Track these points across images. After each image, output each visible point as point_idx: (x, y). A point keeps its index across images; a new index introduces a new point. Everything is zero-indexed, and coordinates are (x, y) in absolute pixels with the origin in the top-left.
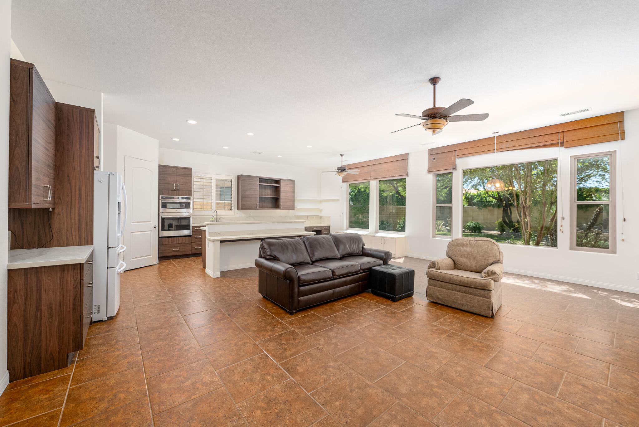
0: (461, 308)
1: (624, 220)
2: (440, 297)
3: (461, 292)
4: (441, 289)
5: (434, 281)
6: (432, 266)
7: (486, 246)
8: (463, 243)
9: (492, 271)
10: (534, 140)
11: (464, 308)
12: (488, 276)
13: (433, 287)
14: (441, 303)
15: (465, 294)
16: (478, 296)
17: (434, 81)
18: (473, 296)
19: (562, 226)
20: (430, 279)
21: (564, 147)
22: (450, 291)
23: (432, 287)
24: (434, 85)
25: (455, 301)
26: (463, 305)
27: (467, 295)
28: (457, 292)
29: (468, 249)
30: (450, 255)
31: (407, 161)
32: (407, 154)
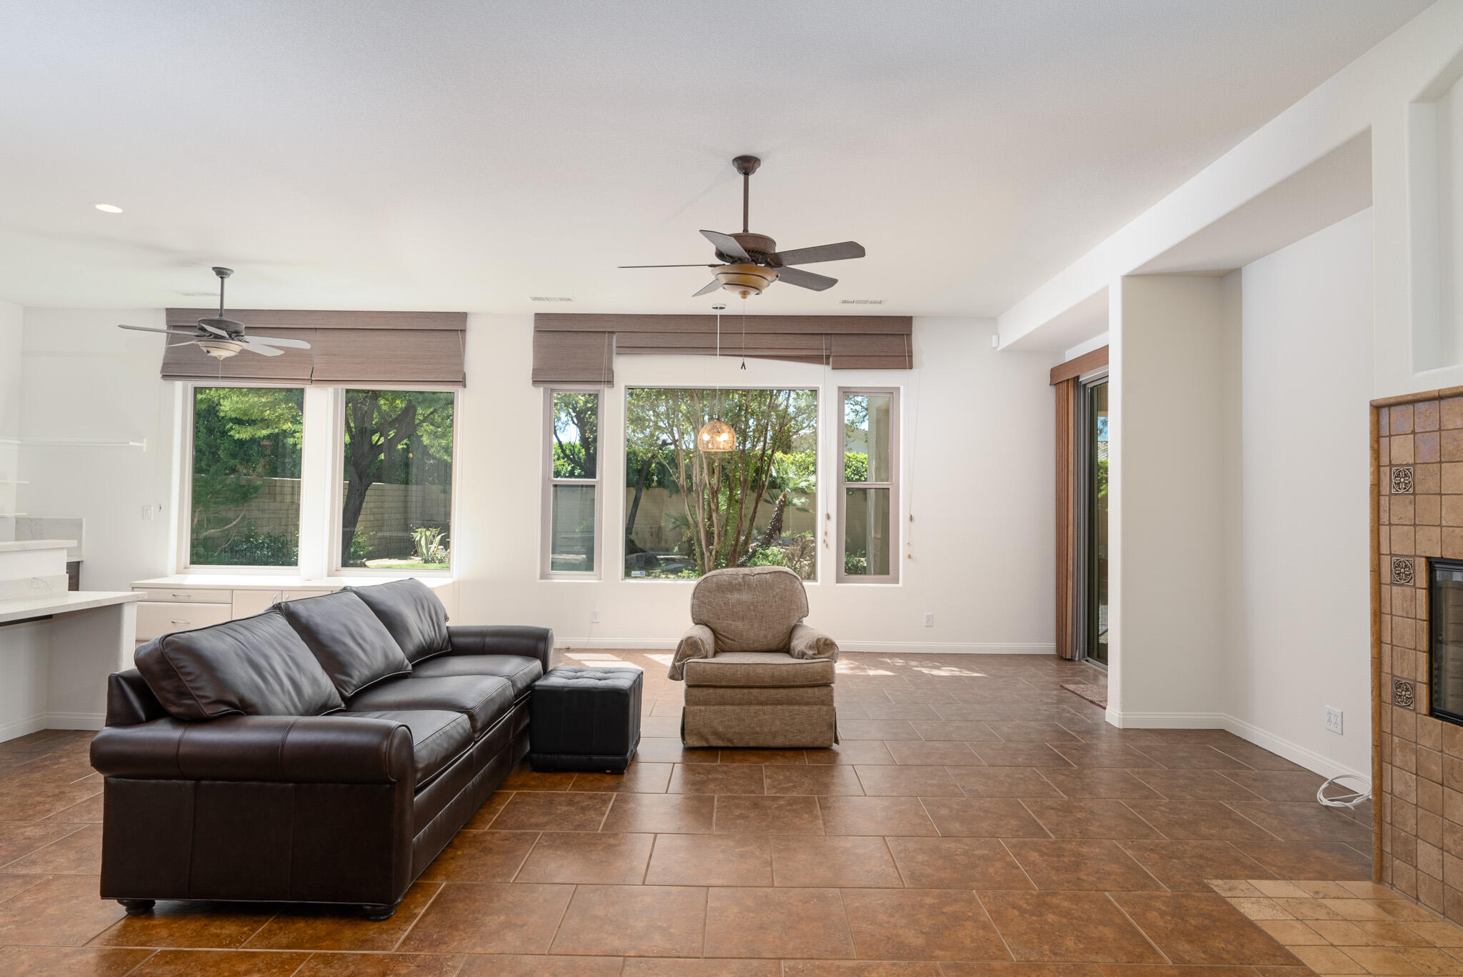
0: (772, 743)
1: (911, 518)
2: (721, 729)
3: (771, 704)
4: (722, 708)
5: (706, 691)
6: (689, 652)
7: (783, 586)
8: (730, 583)
9: (826, 640)
10: (781, 341)
11: (779, 742)
12: (819, 653)
13: (702, 708)
14: (721, 744)
15: (779, 707)
16: (808, 704)
17: (747, 164)
18: (797, 707)
19: (826, 533)
20: (689, 686)
21: (830, 367)
22: (746, 707)
23: (699, 707)
24: (746, 174)
25: (758, 729)
26: (775, 735)
27: (785, 707)
28: (761, 707)
29: (745, 596)
30: (704, 617)
31: (464, 338)
32: (463, 316)
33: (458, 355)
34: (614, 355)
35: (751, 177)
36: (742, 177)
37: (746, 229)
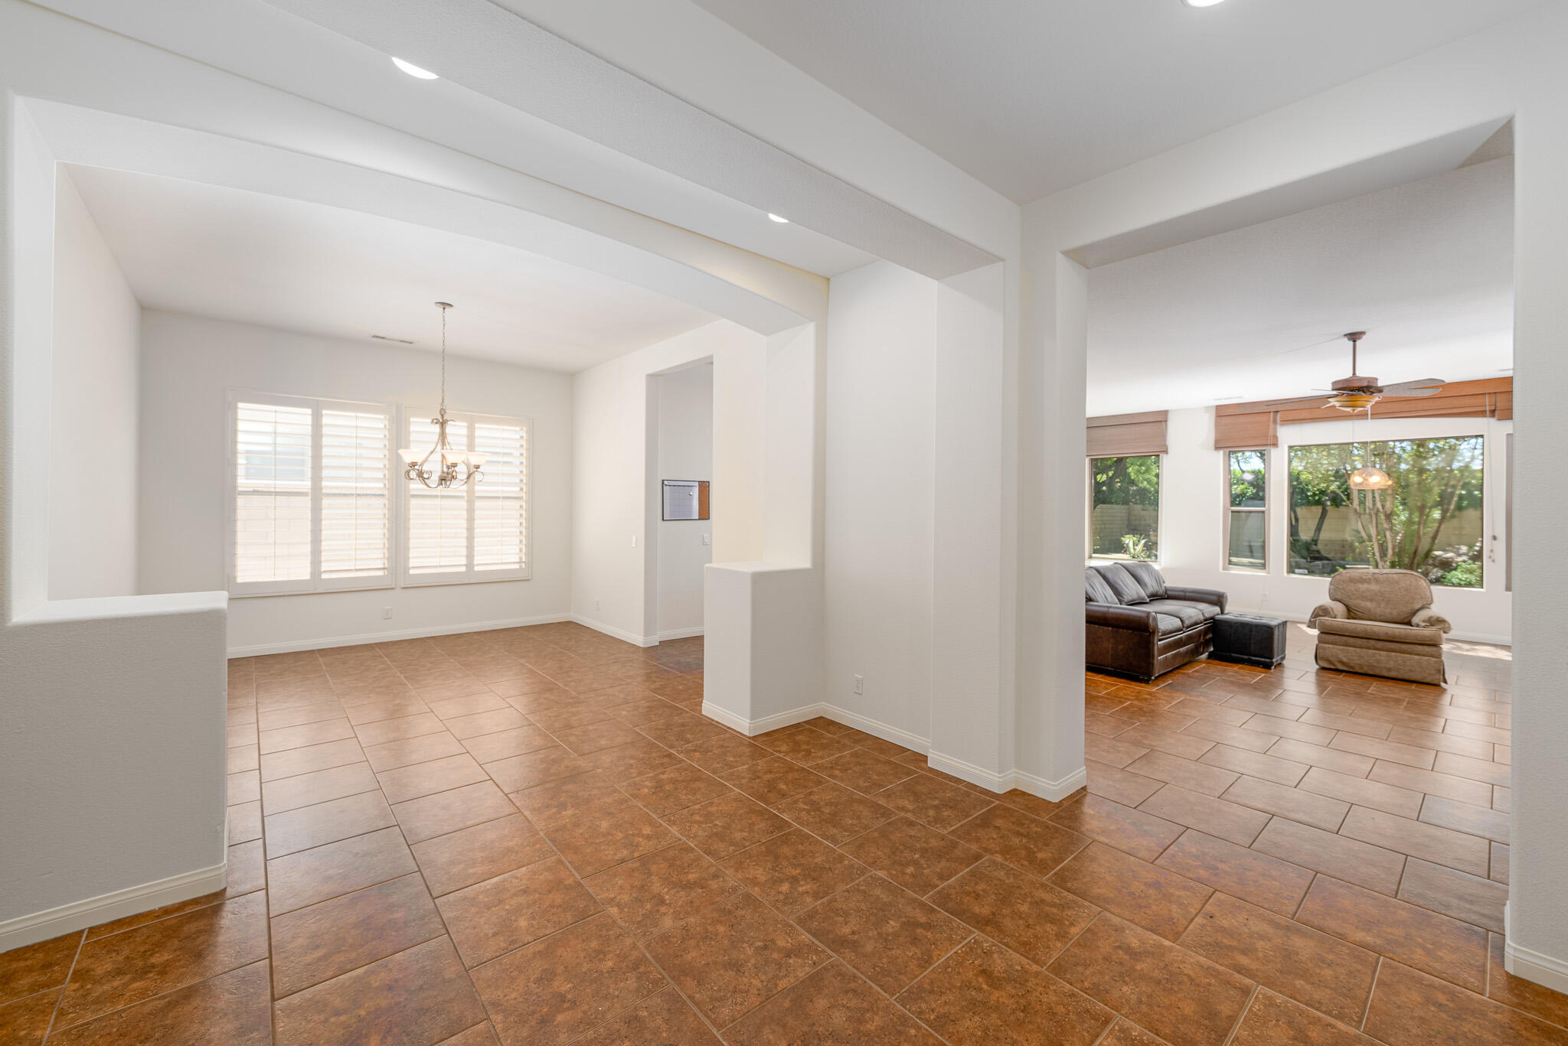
0: (1386, 674)
2: (1345, 660)
3: (1386, 651)
4: (1347, 648)
5: (1332, 637)
6: (1321, 614)
7: (1408, 582)
8: (1361, 578)
9: (1438, 618)
11: (1393, 674)
12: (1432, 625)
13: (1331, 646)
14: (1345, 668)
15: (1393, 654)
16: (1418, 655)
17: (1354, 337)
18: (1408, 656)
19: (1492, 551)
20: (1322, 633)
21: (1496, 418)
22: (1364, 650)
23: (1328, 645)
24: (1354, 341)
25: (1375, 664)
26: (1389, 670)
27: (1398, 654)
28: (1377, 652)
29: (1374, 587)
30: (1339, 597)
31: (1166, 425)
32: (1165, 413)
33: (1163, 435)
34: (1278, 427)
35: (1358, 343)
36: (1351, 343)
37: (1354, 374)
